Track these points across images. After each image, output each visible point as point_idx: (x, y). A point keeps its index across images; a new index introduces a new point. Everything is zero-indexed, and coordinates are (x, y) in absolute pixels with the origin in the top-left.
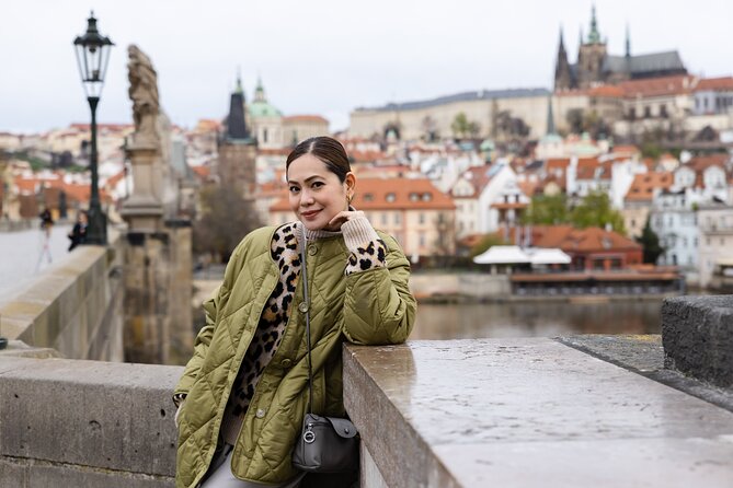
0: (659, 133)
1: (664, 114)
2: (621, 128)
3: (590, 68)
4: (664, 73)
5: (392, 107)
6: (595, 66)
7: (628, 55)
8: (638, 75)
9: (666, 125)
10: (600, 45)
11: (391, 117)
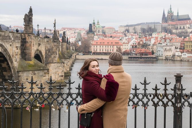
0: (182, 32)
1: (184, 28)
2: (174, 31)
3: (169, 18)
4: (185, 19)
5: (127, 26)
6: (171, 17)
7: (178, 15)
8: (180, 20)
9: (184, 30)
10: (172, 13)
11: (127, 28)
